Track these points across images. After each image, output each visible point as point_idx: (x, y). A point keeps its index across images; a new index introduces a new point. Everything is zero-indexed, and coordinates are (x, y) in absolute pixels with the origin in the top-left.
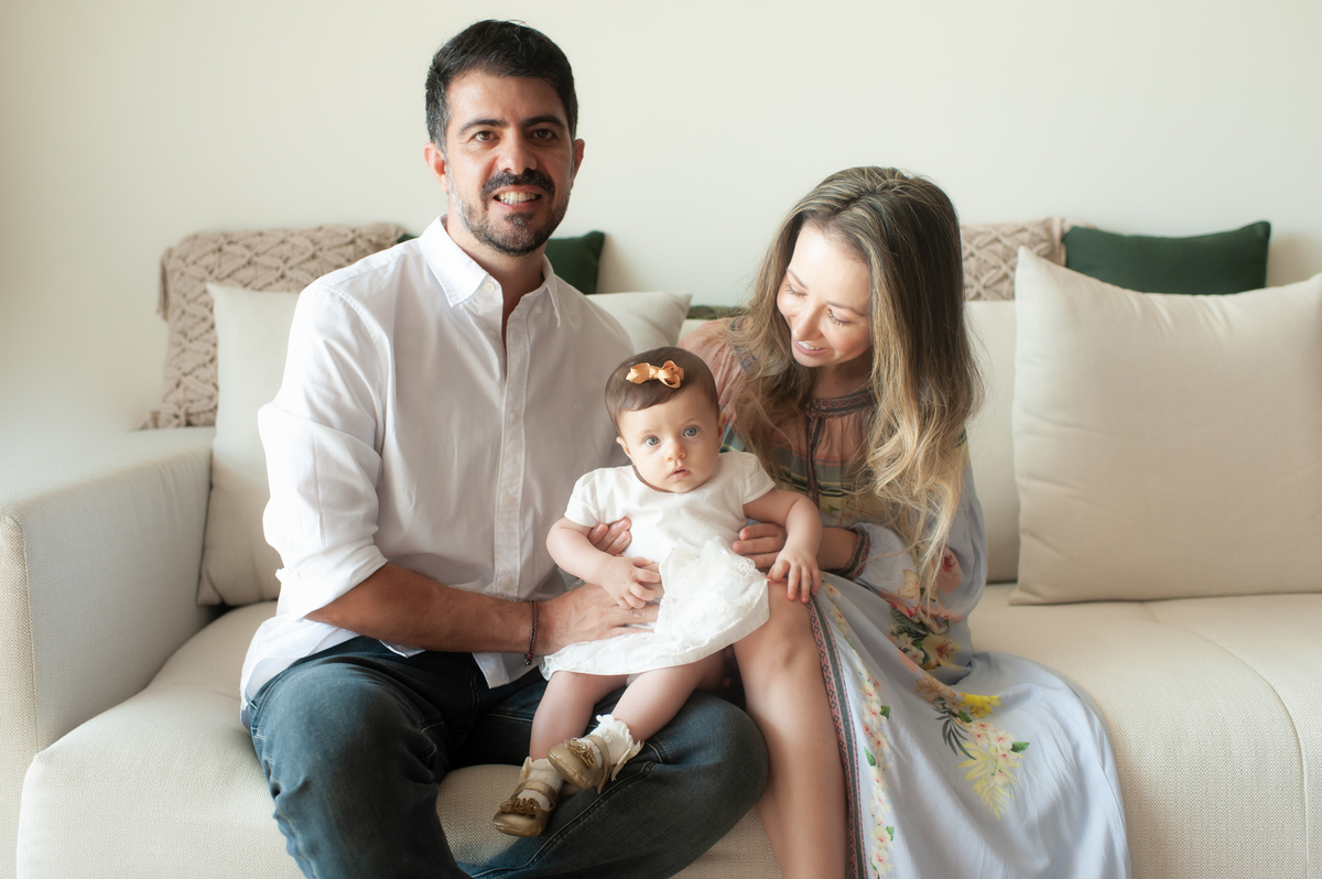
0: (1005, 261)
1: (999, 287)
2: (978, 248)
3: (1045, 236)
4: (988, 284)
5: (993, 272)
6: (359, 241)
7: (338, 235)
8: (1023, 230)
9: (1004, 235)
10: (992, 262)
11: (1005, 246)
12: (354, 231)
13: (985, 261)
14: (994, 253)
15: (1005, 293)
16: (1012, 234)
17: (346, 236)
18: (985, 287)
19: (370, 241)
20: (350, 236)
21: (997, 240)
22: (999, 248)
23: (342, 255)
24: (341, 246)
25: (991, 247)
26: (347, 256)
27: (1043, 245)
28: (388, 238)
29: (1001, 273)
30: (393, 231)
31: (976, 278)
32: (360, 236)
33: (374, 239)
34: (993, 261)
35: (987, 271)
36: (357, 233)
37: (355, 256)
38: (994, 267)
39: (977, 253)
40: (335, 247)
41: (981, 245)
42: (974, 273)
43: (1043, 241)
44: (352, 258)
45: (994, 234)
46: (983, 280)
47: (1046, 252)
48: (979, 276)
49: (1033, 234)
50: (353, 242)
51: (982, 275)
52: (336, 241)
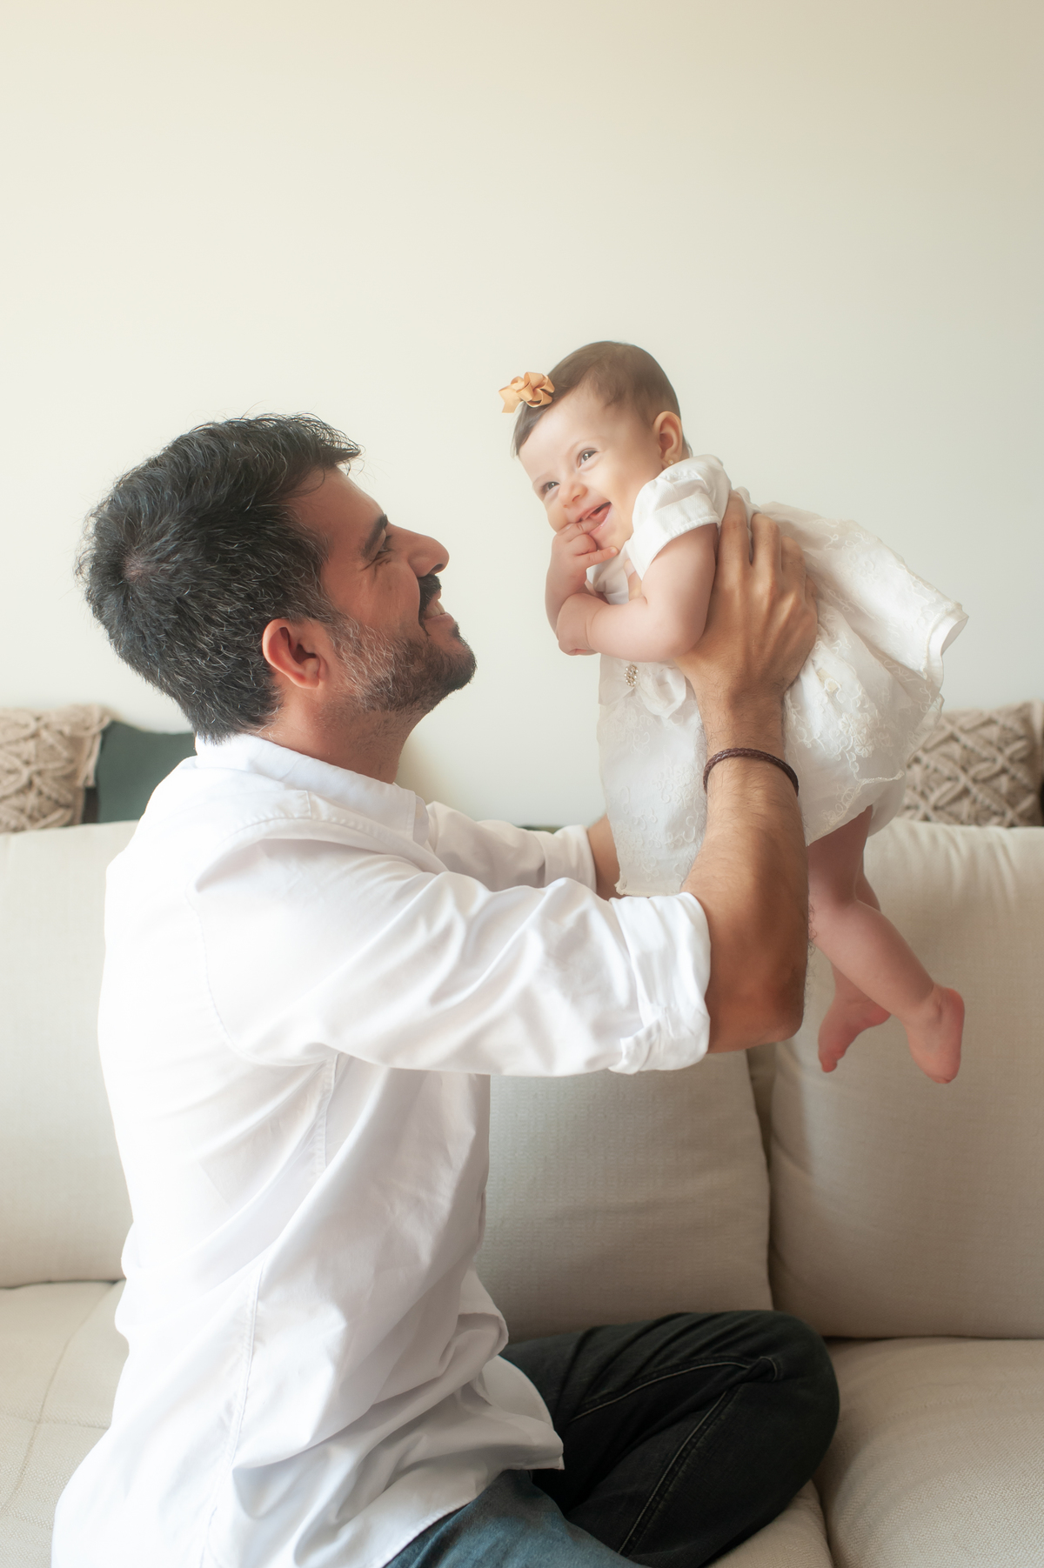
0: (964, 769)
1: (955, 808)
2: (926, 750)
3: (1021, 731)
4: (941, 803)
5: (948, 785)
6: (44, 734)
7: (17, 724)
8: (990, 722)
9: (962, 730)
10: (946, 771)
11: (965, 747)
12: (38, 719)
13: (936, 770)
14: (948, 757)
15: (964, 816)
16: (974, 729)
17: (26, 726)
18: (936, 808)
19: (61, 733)
20: (33, 726)
21: (952, 738)
22: (955, 750)
23: (18, 755)
24: (17, 742)
25: (944, 749)
26: (25, 757)
27: (1019, 745)
28: (87, 729)
29: (959, 787)
30: (96, 716)
31: (923, 795)
32: (47, 727)
33: (67, 730)
34: (946, 769)
35: (939, 784)
36: (42, 723)
37: (37, 756)
38: (949, 779)
39: (925, 759)
40: (9, 743)
41: (930, 745)
42: (919, 788)
43: (1019, 738)
44: (33, 759)
45: (949, 729)
46: (933, 798)
47: (1023, 754)
48: (927, 791)
49: (1004, 728)
50: (35, 735)
51: (932, 790)
52: (11, 735)
